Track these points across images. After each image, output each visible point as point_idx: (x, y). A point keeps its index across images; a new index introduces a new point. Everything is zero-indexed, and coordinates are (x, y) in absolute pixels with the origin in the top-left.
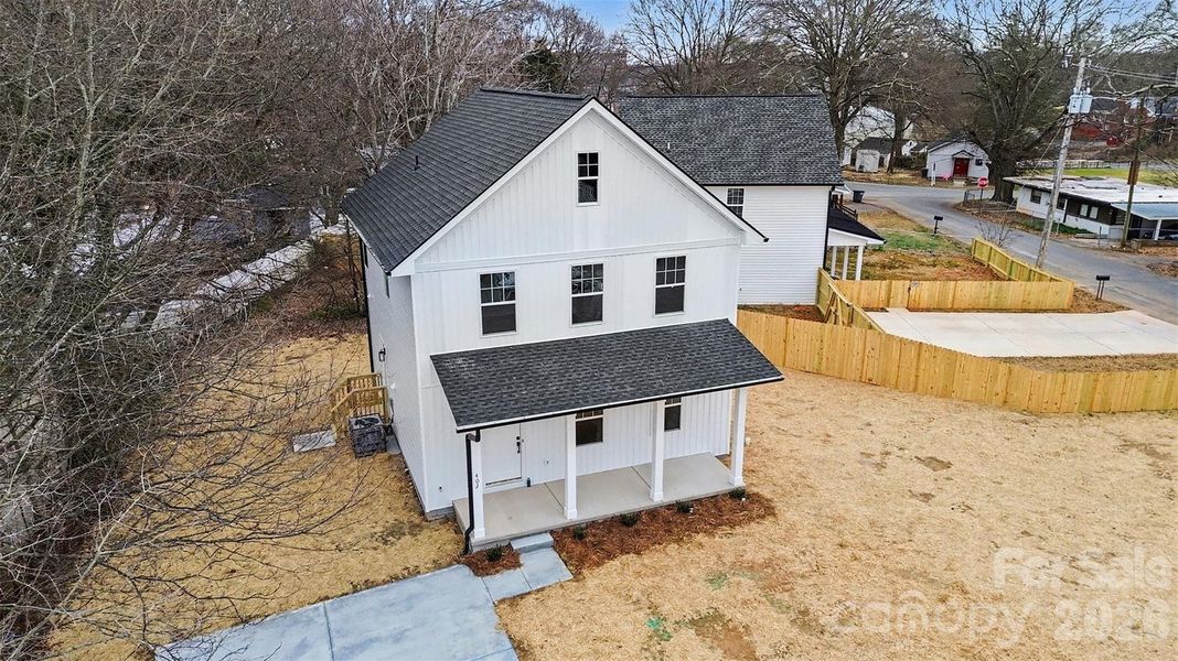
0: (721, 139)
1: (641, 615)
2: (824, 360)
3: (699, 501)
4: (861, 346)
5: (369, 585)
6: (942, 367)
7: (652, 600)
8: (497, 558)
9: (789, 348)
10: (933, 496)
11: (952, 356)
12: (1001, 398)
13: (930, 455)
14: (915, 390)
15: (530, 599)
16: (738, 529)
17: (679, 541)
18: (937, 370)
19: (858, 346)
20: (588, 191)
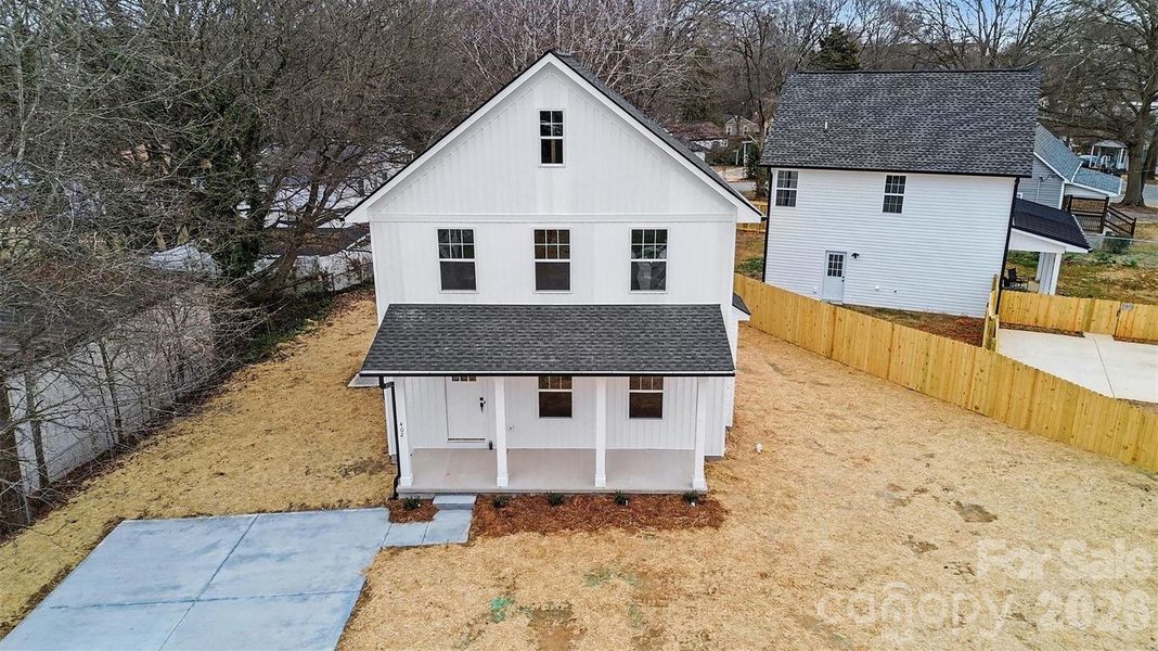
0: (892, 119)
1: (493, 592)
2: (929, 377)
3: (644, 496)
4: (969, 366)
5: (304, 508)
6: (1061, 404)
7: (517, 580)
8: (412, 508)
9: (894, 360)
10: (934, 547)
11: (1073, 390)
12: (1130, 453)
13: (978, 503)
14: (1027, 427)
15: (411, 552)
16: (665, 533)
17: (590, 531)
18: (1054, 406)
19: (965, 367)
20: (552, 152)
